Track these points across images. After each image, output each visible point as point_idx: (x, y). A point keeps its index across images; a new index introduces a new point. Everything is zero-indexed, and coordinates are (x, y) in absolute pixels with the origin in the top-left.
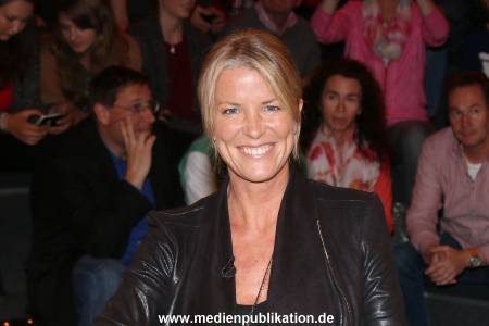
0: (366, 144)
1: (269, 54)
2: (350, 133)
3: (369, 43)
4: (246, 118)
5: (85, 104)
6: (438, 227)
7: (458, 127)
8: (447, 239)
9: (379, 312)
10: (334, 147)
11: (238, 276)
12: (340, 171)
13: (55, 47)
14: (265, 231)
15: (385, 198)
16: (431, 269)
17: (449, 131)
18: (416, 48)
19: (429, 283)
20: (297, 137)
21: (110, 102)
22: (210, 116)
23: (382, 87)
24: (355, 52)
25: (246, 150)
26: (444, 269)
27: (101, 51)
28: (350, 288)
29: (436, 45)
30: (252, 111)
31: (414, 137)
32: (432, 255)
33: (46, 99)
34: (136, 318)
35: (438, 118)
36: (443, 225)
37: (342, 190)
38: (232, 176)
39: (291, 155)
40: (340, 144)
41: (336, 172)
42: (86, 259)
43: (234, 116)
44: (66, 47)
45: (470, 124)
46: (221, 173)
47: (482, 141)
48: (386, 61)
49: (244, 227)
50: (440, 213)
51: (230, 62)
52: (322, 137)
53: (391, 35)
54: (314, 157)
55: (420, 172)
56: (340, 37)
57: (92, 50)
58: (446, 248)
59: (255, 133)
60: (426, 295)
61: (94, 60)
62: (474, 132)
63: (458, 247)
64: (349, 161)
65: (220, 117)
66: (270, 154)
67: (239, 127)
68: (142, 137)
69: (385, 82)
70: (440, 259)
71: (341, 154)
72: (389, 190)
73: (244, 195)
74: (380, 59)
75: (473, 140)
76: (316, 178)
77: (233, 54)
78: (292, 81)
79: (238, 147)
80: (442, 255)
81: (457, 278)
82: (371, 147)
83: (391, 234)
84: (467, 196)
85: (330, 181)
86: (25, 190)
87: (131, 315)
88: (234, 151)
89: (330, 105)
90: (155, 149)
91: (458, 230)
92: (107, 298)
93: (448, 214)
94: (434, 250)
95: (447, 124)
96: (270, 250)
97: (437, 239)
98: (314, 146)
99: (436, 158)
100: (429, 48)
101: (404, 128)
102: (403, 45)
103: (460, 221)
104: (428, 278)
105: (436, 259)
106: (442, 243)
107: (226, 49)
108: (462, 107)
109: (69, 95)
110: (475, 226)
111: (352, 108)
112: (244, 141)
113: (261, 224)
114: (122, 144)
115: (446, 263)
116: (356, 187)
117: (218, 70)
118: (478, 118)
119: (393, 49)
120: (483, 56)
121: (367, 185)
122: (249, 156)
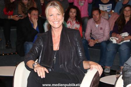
0: (77, 21)
1: (58, 5)
2: (74, 19)
3: (78, 3)
4: (54, 17)
6: (91, 36)
7: (94, 18)
8: (92, 38)
9: (79, 51)
10: (72, 22)
12: (73, 26)
13: (21, 4)
14: (58, 37)
16: (89, 44)
17: (92, 19)
18: (87, 3)
19: (89, 46)
23: (80, 11)
24: (75, 4)
25: (54, 22)
26: (92, 44)
27: (29, 4)
28: (74, 47)
29: (90, 3)
30: (55, 15)
31: (86, 20)
32: (90, 41)
34: (35, 52)
36: (91, 35)
37: (73, 29)
38: (52, 27)
39: (62, 23)
40: (73, 21)
41: (72, 26)
42: (26, 42)
43: (52, 16)
44: (23, 4)
45: (96, 17)
46: (50, 27)
47: (99, 20)
48: (81, 6)
49: (55, 36)
50: (91, 33)
51: (51, 7)
52: (69, 20)
53: (82, 1)
54: (68, 23)
55: (87, 26)
56: (73, 2)
57: (28, 4)
58: (92, 40)
59: (56, 19)
60: (88, 48)
61: (28, 6)
62: (97, 19)
63: (94, 40)
64: (74, 24)
65: (49, 17)
67: (53, 18)
69: (81, 10)
70: (91, 42)
74: (80, 6)
75: (97, 20)
76: (68, 27)
77: (51, 5)
79: (53, 22)
80: (91, 41)
81: (94, 45)
82: (78, 22)
83: (82, 38)
84: (96, 30)
86: (16, 30)
88: (52, 23)
89: (71, 14)
91: (94, 36)
92: (30, 49)
93: (92, 34)
94: (90, 40)
95: (92, 17)
96: (59, 40)
97: (90, 38)
98: (68, 21)
99: (90, 23)
100: (89, 3)
101: (84, 18)
102: (84, 3)
103: (95, 35)
104: (89, 45)
105: (90, 42)
106: (91, 39)
107: (50, 4)
108: (95, 14)
109: (23, 12)
111: (75, 14)
112: (54, 21)
113: (58, 36)
115: (92, 43)
116: (76, 29)
117: (49, 8)
118: (98, 16)
119: (82, 4)
120: (100, 5)
121: (78, 28)
122: (55, 23)
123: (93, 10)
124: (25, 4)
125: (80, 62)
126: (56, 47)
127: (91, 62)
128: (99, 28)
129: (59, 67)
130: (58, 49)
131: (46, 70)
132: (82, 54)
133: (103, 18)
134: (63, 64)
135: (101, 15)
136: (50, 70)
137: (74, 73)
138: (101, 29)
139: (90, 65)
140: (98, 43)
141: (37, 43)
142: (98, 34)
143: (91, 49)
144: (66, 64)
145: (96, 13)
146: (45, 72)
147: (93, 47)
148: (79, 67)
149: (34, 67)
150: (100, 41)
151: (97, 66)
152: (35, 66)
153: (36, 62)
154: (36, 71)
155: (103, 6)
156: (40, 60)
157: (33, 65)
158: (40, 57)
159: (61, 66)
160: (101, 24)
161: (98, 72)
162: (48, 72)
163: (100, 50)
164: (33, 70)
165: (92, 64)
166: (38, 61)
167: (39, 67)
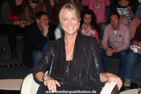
3: (94, 6)
4: (69, 21)
5: (34, 19)
6: (108, 44)
7: (112, 24)
8: (110, 47)
9: (96, 62)
10: (86, 27)
11: (66, 55)
12: (87, 32)
13: (28, 7)
15: (97, 38)
16: (107, 53)
17: (110, 25)
18: (103, 7)
19: (106, 56)
20: (79, 26)
21: (39, 19)
22: (61, 21)
23: (96, 15)
24: (91, 8)
26: (109, 53)
27: (38, 8)
29: (108, 6)
30: (70, 20)
31: (103, 25)
32: (107, 50)
33: (26, 18)
34: (45, 63)
35: (108, 22)
36: (109, 44)
37: (88, 36)
40: (87, 27)
41: (86, 33)
42: (35, 51)
43: (66, 21)
45: (115, 23)
47: (117, 26)
48: (97, 10)
49: (68, 44)
50: (109, 41)
53: (98, 4)
55: (104, 33)
57: (36, 8)
58: (110, 49)
59: (70, 24)
60: (106, 58)
62: (116, 24)
63: (112, 48)
64: (89, 30)
65: (63, 21)
66: (73, 29)
67: (67, 23)
68: (46, 26)
69: (97, 14)
70: (109, 51)
71: (88, 29)
72: (98, 37)
73: (68, 38)
74: (96, 9)
77: (66, 8)
78: (78, 13)
79: (67, 27)
80: (109, 50)
81: (112, 55)
82: (94, 27)
83: (98, 46)
84: (114, 38)
85: (85, 34)
86: (22, 37)
87: (44, 63)
88: (66, 28)
90: (49, 28)
91: (112, 45)
92: (39, 59)
93: (110, 42)
94: (107, 49)
95: (110, 23)
97: (108, 47)
99: (108, 30)
100: (106, 7)
101: (101, 24)
102: (101, 6)
103: (113, 43)
104: (106, 55)
105: (108, 51)
106: (109, 47)
107: (65, 7)
108: (113, 19)
109: (31, 17)
110: (116, 44)
112: (68, 26)
113: (71, 44)
114: (42, 27)
116: (91, 36)
117: (63, 11)
118: (116, 22)
119: (99, 7)
120: (118, 8)
121: (93, 35)
122: (69, 29)
123: (110, 14)
124: (33, 8)
125: (97, 75)
126: (69, 57)
127: (109, 74)
128: (118, 36)
129: (73, 79)
130: (72, 59)
131: (57, 83)
132: (98, 65)
133: (122, 23)
134: (76, 77)
135: (120, 20)
136: (62, 83)
137: (90, 87)
138: (120, 36)
139: (108, 78)
140: (117, 53)
141: (47, 52)
142: (117, 42)
143: (108, 59)
144: (80, 76)
145: (114, 17)
146: (57, 85)
147: (110, 56)
148: (94, 80)
149: (43, 80)
150: (119, 50)
151: (116, 79)
152: (45, 79)
153: (46, 74)
154: (46, 85)
155: (121, 10)
156: (50, 72)
157: (43, 78)
158: (51, 68)
159: (75, 79)
160: (120, 30)
161: (117, 85)
162: (59, 86)
163: (119, 60)
164: (43, 83)
165: (111, 77)
166: (48, 73)
167: (49, 80)
